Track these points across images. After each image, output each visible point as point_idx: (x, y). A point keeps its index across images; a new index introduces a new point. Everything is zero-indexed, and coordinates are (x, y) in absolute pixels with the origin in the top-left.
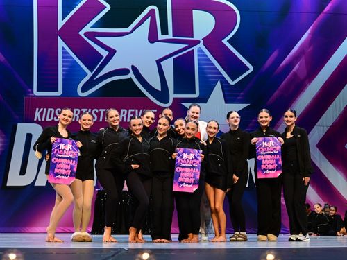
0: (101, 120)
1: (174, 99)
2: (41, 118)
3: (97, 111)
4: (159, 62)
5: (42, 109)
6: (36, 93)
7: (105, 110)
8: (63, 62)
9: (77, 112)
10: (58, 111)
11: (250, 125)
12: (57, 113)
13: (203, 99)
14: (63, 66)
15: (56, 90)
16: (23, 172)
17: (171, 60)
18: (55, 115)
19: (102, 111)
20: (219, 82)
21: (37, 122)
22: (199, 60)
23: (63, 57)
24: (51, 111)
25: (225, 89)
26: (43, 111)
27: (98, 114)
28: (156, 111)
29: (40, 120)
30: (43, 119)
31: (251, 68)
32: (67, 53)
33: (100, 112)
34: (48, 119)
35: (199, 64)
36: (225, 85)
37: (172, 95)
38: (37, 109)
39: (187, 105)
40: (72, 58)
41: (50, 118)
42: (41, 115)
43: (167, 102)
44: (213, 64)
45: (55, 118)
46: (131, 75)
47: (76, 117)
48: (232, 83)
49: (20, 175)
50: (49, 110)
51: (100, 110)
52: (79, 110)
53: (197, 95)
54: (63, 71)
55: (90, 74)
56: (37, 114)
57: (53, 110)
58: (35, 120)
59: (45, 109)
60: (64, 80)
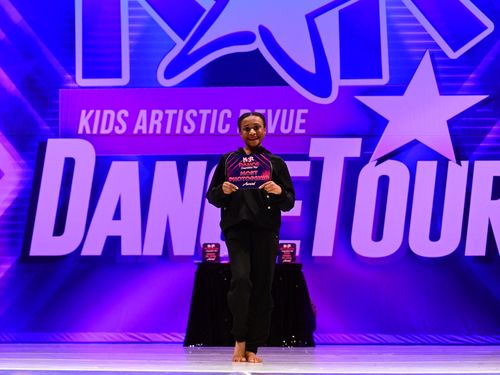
0: (202, 131)
1: (341, 88)
2: (91, 128)
3: (195, 114)
4: (311, 18)
5: (91, 112)
6: (81, 81)
7: (209, 111)
8: (131, 21)
9: (157, 117)
10: (123, 115)
11: (489, 136)
12: (120, 119)
13: (397, 88)
14: (131, 30)
15: (118, 75)
16: (59, 229)
17: (334, 14)
18: (116, 123)
19: (205, 112)
20: (427, 56)
21: (84, 136)
22: (388, 12)
23: (130, 13)
24: (109, 116)
25: (439, 67)
26: (94, 115)
27: (197, 120)
28: (306, 111)
29: (88, 131)
30: (95, 132)
31: (490, 27)
32: (138, 5)
33: (200, 116)
34: (103, 131)
35: (389, 21)
36: (438, 60)
37: (337, 82)
38: (84, 112)
39: (365, 100)
40: (145, 13)
41: (107, 128)
42: (91, 122)
43: (326, 93)
44: (415, 20)
45: (117, 128)
46: (259, 44)
47: (155, 126)
48: (453, 55)
49: (54, 235)
50: (106, 112)
51: (201, 111)
52: (160, 113)
53: (384, 80)
54: (131, 38)
55: (180, 44)
56: (84, 122)
57: (112, 113)
58: (80, 131)
59: (98, 112)
60: (132, 56)
